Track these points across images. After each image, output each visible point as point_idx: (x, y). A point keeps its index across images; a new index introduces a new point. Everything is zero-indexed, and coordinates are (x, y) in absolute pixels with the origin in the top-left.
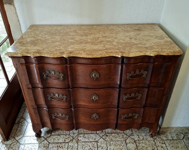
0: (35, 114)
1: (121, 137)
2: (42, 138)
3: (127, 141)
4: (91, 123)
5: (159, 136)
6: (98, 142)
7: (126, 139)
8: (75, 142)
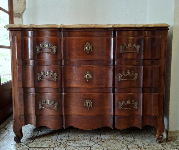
0: (20, 100)
1: (121, 143)
2: (22, 143)
3: (128, 146)
4: (84, 114)
5: (169, 143)
6: (92, 147)
7: (128, 144)
8: (63, 147)
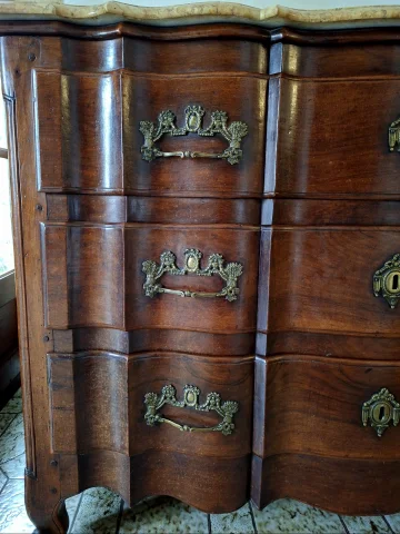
0: (56, 387)
